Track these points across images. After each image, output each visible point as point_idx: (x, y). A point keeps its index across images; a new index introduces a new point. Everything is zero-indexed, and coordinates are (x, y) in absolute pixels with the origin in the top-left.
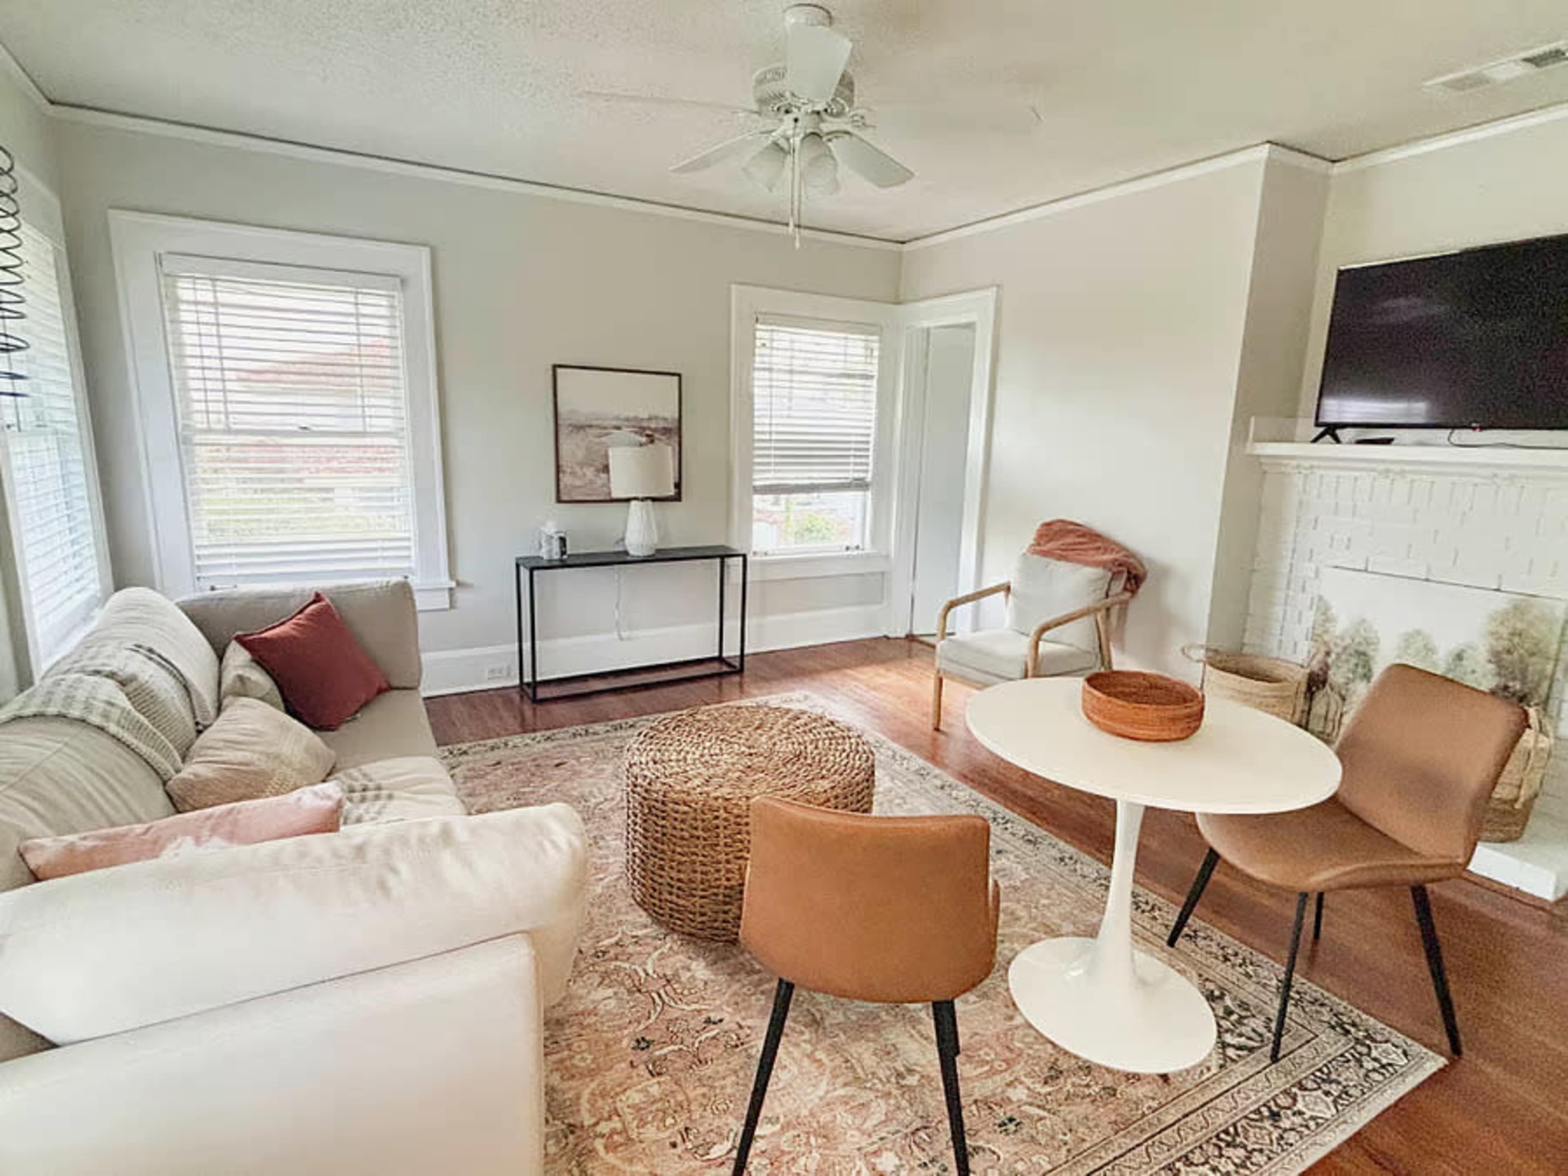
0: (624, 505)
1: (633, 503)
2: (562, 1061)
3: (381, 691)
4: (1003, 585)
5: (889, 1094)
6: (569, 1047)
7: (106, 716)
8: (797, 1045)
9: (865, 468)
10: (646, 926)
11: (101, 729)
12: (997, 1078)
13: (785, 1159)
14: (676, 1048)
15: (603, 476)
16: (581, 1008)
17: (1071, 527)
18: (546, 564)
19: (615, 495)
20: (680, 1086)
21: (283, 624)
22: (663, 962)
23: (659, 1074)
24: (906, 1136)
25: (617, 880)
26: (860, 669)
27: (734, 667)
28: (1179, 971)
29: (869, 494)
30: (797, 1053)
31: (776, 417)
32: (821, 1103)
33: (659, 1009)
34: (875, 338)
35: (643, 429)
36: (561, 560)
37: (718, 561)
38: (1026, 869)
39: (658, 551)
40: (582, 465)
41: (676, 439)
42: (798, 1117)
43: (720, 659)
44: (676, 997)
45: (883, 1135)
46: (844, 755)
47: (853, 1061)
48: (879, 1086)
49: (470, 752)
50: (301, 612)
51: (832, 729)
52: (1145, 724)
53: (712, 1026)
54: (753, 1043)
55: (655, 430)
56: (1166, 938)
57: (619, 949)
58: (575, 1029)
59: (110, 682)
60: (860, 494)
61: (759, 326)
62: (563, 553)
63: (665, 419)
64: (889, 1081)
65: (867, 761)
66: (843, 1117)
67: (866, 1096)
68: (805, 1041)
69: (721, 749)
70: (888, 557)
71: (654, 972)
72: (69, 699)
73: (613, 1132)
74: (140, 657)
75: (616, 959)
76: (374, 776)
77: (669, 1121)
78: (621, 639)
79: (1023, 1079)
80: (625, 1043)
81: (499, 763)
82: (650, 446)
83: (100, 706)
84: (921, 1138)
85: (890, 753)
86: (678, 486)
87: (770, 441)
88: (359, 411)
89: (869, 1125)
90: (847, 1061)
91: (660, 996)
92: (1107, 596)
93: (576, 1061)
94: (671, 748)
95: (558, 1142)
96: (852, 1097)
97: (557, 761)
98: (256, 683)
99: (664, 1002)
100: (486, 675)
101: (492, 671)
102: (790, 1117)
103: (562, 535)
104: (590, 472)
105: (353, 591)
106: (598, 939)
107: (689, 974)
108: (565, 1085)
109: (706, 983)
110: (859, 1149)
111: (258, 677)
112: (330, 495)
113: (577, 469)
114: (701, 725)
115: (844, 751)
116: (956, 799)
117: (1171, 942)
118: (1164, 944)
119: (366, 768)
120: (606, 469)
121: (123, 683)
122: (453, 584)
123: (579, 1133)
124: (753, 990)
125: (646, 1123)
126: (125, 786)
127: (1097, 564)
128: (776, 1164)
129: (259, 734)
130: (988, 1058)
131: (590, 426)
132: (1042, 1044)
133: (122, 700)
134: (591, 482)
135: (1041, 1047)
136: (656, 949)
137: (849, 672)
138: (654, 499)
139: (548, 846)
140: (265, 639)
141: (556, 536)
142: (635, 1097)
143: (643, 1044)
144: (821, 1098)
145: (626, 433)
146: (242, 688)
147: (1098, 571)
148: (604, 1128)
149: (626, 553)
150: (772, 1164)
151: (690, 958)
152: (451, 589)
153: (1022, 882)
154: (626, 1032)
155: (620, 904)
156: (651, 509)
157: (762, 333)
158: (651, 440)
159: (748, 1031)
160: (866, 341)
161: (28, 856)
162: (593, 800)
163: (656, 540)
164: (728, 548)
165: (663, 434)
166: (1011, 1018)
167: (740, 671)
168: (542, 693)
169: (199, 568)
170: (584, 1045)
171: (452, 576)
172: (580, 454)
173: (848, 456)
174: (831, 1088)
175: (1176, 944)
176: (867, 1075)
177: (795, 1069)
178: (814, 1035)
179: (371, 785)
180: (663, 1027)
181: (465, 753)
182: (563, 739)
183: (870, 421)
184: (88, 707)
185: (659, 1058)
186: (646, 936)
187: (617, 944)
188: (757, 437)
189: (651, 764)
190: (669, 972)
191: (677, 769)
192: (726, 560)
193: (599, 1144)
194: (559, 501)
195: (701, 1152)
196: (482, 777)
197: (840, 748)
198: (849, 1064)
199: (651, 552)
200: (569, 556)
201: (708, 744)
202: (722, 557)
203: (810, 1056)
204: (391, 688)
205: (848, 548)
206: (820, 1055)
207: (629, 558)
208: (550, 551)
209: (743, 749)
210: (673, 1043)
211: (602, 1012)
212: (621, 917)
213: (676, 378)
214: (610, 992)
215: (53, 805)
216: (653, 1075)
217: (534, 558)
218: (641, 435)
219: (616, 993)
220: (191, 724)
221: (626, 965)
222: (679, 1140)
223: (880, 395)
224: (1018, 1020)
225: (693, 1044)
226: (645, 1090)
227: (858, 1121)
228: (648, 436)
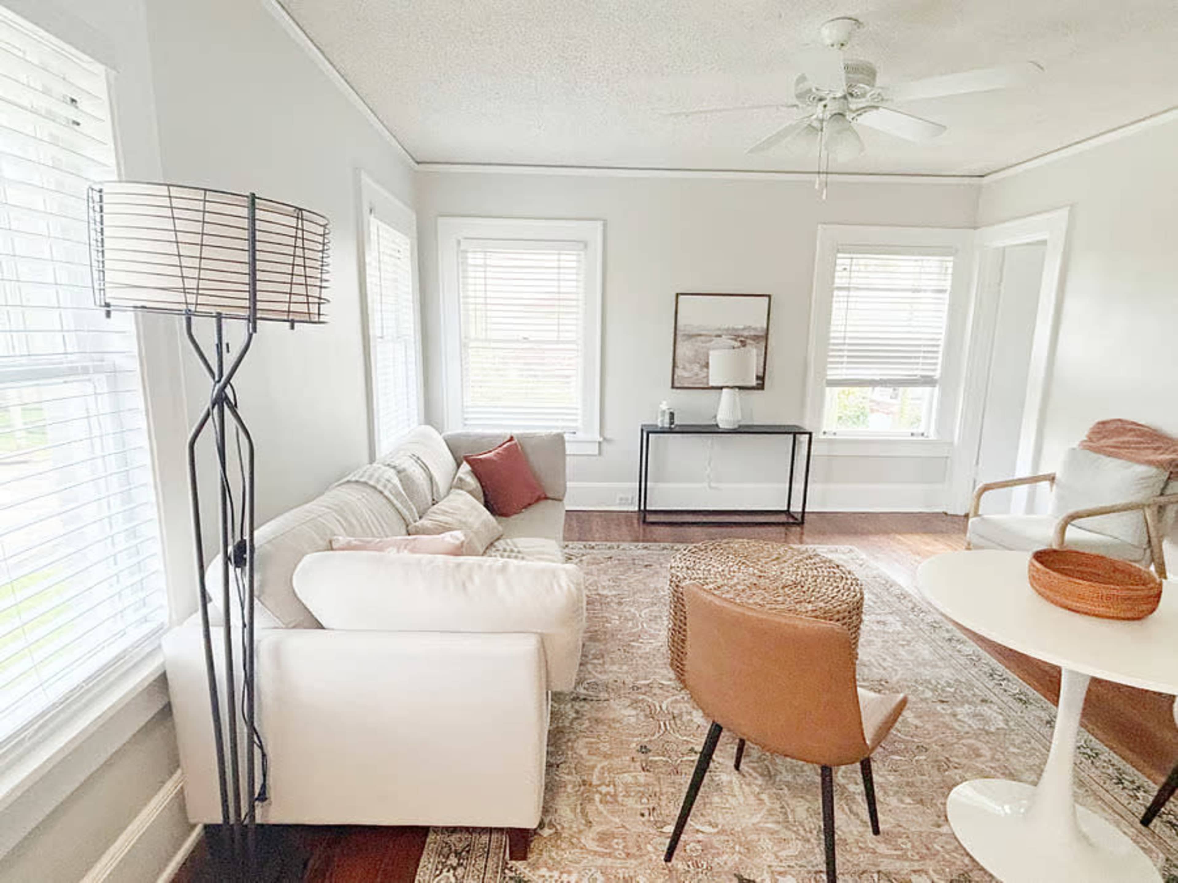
0: (719, 391)
1: (724, 390)
2: (591, 743)
3: (539, 499)
4: (1049, 475)
5: (808, 841)
6: (599, 736)
7: (385, 486)
8: (749, 785)
9: (933, 367)
10: (670, 680)
11: (381, 493)
12: (907, 864)
13: (713, 851)
14: (664, 759)
15: (705, 370)
16: (611, 717)
17: (1130, 427)
18: (659, 430)
19: (712, 384)
20: (659, 782)
21: (490, 452)
22: (674, 705)
23: (648, 770)
24: (809, 872)
25: (662, 646)
26: (909, 536)
27: (796, 519)
28: (1143, 848)
29: (937, 389)
30: (746, 789)
31: (851, 325)
32: (753, 827)
33: (661, 732)
34: (951, 258)
35: (738, 336)
36: (670, 428)
37: (791, 436)
38: (1006, 722)
39: (740, 426)
40: (691, 363)
41: (764, 344)
42: (733, 829)
43: (787, 512)
44: (676, 729)
45: (792, 864)
46: (836, 590)
47: (789, 810)
48: (802, 832)
49: (596, 548)
50: (500, 446)
51: (836, 570)
52: (1081, 598)
53: (693, 754)
54: (718, 774)
55: (747, 338)
56: (1140, 817)
57: (648, 689)
58: (605, 727)
59: (392, 470)
60: (928, 389)
61: (839, 255)
62: (672, 423)
63: (755, 329)
64: (811, 832)
65: (854, 597)
66: (766, 842)
67: (786, 834)
68: (756, 785)
69: (739, 569)
70: (952, 444)
71: (667, 709)
72: (371, 477)
73: (608, 793)
74: (412, 461)
75: (645, 694)
76: (519, 545)
77: (644, 800)
78: (710, 487)
79: (931, 872)
80: (634, 745)
81: (611, 558)
82: (742, 349)
83: (383, 481)
84: (821, 877)
85: (910, 605)
86: (761, 378)
87: (844, 344)
88: (556, 328)
89: (783, 854)
90: (782, 807)
91: (665, 724)
92: (1162, 494)
93: (600, 746)
94: (703, 562)
95: (574, 786)
96: (777, 832)
97: (646, 563)
98: (469, 483)
99: (666, 729)
100: (618, 501)
101: (621, 499)
102: (726, 827)
103: (672, 410)
104: (696, 368)
105: (532, 437)
106: (637, 679)
107: (689, 717)
108: (588, 757)
109: (699, 726)
110: (770, 866)
111: (472, 482)
112: (568, 380)
113: (687, 365)
114: (731, 551)
115: (837, 587)
116: (959, 651)
117: (1146, 821)
118: (1137, 821)
119: (517, 540)
120: (707, 365)
121: (399, 472)
122: (601, 439)
123: (587, 786)
124: (731, 740)
125: (629, 796)
126: (386, 523)
127: (1150, 463)
128: (705, 852)
129: (459, 509)
130: (904, 846)
131: (700, 335)
132: (962, 855)
133: (396, 481)
134: (697, 375)
135: (959, 856)
136: (673, 695)
137: (898, 537)
138: (740, 388)
139: (556, 586)
140: (480, 459)
141: (668, 412)
142: (628, 778)
143: (644, 749)
144: (753, 824)
145: (726, 340)
146: (460, 484)
147: (1153, 471)
148: (604, 789)
149: (717, 426)
150: (702, 850)
151: (693, 708)
152: (600, 443)
153: (998, 729)
154: (636, 739)
155: (658, 662)
156: (737, 394)
157: (842, 261)
158: (743, 344)
159: (718, 765)
160: (942, 261)
161: (333, 543)
162: (662, 593)
163: (740, 418)
164: (801, 428)
165: (754, 340)
166: (939, 826)
167: (801, 523)
168: (651, 518)
169: (466, 419)
170: (607, 738)
171: (601, 434)
172: (690, 354)
173: (919, 357)
174: (764, 820)
175: (1151, 826)
176: (795, 821)
177: (742, 799)
178: (764, 783)
179: (516, 550)
180: (661, 743)
181: (593, 548)
182: (656, 550)
183: (941, 328)
184: (378, 481)
185: (651, 761)
186: (668, 686)
187: (648, 685)
188: (832, 341)
189: (685, 570)
190: (676, 712)
191: (701, 576)
192: (798, 436)
193: (597, 797)
194: (673, 387)
195: (658, 825)
196: (598, 564)
197: (835, 584)
198: (784, 810)
199: (736, 426)
200: (677, 426)
201: (731, 564)
202: (795, 434)
203: (757, 796)
204: (546, 498)
205: (912, 434)
206: (764, 796)
207: (717, 430)
208: (662, 421)
209: (756, 571)
210: (664, 756)
211: (625, 723)
212: (657, 670)
213: (767, 299)
214: (634, 712)
215: (351, 524)
216: (643, 769)
217: (652, 425)
218: (736, 340)
219: (637, 715)
220: (429, 498)
221: (650, 700)
222: (647, 813)
223: (951, 306)
224: (944, 829)
225: (676, 761)
226: (635, 777)
227: (775, 849)
228: (741, 341)
